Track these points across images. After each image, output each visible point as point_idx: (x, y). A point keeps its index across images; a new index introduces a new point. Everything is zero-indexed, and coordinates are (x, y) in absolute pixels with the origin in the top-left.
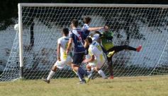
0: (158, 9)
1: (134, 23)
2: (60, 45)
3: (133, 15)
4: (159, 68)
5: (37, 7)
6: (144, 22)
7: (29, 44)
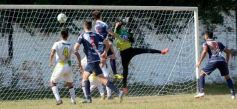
0: (169, 12)
1: (138, 30)
2: (55, 51)
3: (136, 19)
4: (170, 87)
5: (17, 10)
6: (151, 28)
7: (7, 56)
